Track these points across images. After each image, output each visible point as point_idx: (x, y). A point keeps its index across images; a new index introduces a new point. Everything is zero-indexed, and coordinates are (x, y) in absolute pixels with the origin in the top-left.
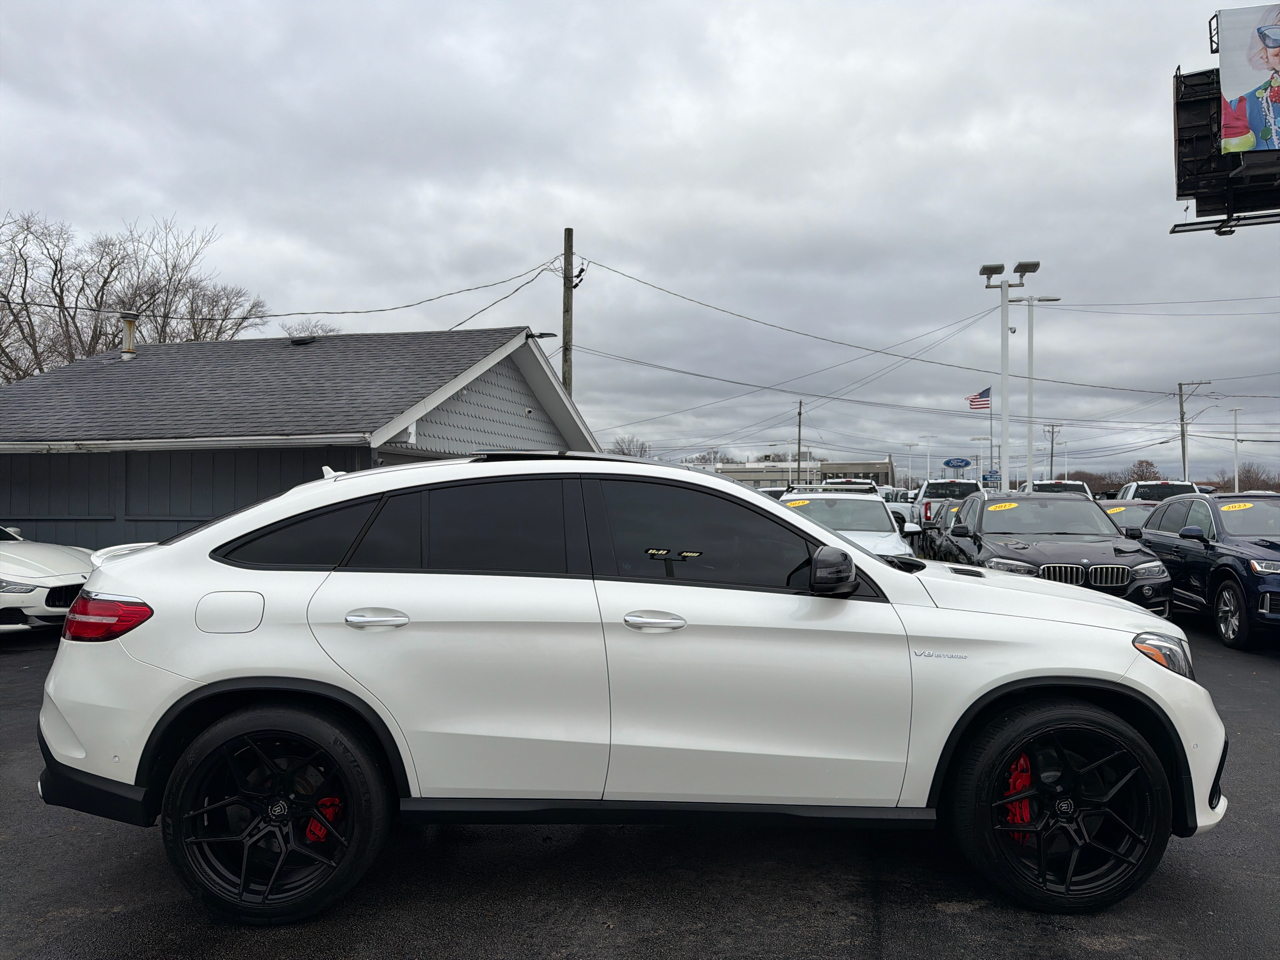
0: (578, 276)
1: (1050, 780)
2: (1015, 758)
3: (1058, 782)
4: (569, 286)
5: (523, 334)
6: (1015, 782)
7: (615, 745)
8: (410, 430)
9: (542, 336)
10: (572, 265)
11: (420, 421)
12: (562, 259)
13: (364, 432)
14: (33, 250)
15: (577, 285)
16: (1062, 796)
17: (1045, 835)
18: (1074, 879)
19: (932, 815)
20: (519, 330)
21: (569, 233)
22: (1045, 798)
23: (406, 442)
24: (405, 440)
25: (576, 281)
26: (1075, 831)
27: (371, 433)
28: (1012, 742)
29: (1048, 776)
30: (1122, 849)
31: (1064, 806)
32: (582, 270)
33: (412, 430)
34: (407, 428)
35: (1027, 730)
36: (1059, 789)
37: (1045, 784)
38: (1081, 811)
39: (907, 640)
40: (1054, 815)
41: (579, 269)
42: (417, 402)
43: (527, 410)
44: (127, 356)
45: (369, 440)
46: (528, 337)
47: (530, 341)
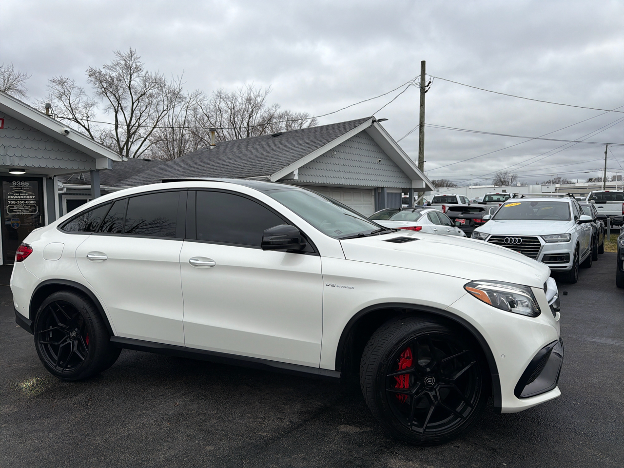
0: (427, 86)
1: (424, 364)
2: (403, 350)
3: (428, 365)
4: (423, 92)
5: (371, 121)
6: (402, 364)
7: (185, 322)
8: (294, 173)
9: (380, 120)
10: (425, 80)
11: (300, 169)
12: (420, 78)
13: (268, 175)
14: (223, 105)
15: (427, 91)
16: (429, 375)
17: (416, 397)
18: (429, 425)
19: (338, 375)
20: (369, 118)
21: (423, 63)
22: (419, 374)
23: (293, 179)
24: (292, 178)
25: (427, 88)
26: (433, 396)
27: (271, 175)
28: (404, 338)
29: (423, 362)
30: (459, 409)
31: (429, 381)
32: (430, 82)
33: (296, 173)
34: (293, 172)
35: (414, 332)
36: (428, 370)
37: (421, 366)
38: (439, 384)
39: (323, 277)
40: (423, 385)
41: (428, 82)
42: (299, 159)
43: (378, 160)
44: (212, 147)
45: (269, 178)
46: (373, 122)
47: (375, 124)
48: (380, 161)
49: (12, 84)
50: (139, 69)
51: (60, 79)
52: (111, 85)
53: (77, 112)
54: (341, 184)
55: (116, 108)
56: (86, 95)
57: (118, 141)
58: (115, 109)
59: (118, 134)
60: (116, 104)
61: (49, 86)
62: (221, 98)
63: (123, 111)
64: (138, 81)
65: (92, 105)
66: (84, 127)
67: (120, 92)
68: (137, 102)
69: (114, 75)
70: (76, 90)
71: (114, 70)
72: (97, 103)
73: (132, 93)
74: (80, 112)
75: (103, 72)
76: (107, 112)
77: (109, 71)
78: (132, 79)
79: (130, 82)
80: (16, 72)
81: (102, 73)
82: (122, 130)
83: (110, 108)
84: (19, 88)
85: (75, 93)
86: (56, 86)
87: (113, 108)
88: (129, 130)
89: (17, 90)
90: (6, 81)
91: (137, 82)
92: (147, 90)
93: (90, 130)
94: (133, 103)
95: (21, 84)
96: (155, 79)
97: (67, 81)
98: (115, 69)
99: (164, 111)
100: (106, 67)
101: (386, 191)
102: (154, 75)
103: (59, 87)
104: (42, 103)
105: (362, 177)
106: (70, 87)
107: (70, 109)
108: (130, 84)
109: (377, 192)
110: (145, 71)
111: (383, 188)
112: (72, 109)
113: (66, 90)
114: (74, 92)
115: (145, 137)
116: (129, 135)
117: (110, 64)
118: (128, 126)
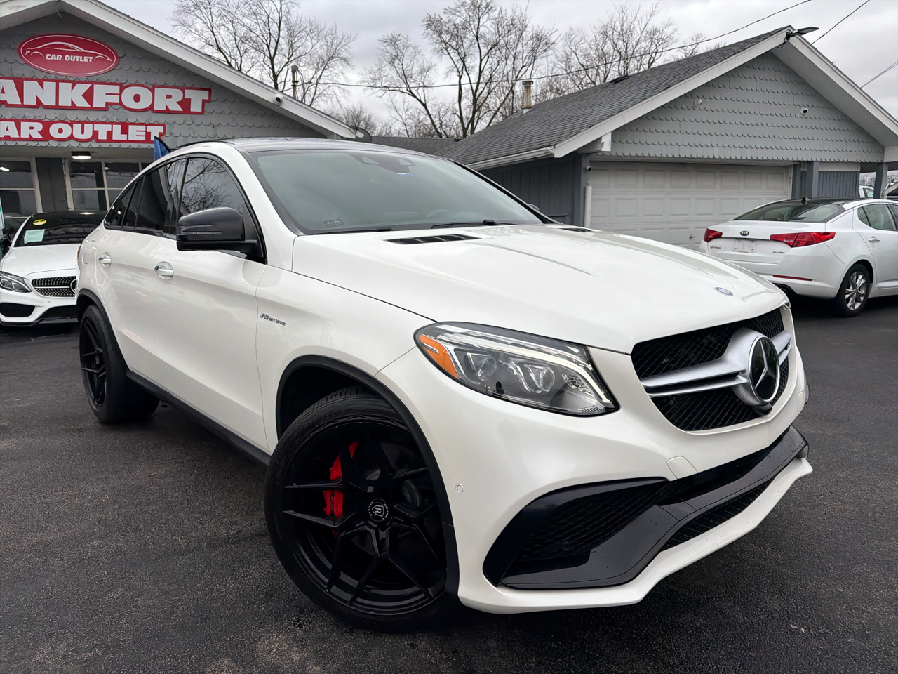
5: (783, 35)
8: (603, 140)
9: (802, 32)
13: (550, 146)
20: (779, 31)
23: (600, 151)
24: (598, 149)
27: (554, 146)
33: (606, 139)
39: (257, 301)
42: (612, 116)
43: (803, 109)
44: (525, 111)
45: (551, 151)
46: (789, 36)
47: (793, 40)
48: (805, 111)
49: (335, 51)
50: (490, 8)
51: (391, 37)
52: (453, 37)
53: (411, 81)
54: (711, 157)
55: (460, 69)
56: (422, 55)
57: (461, 118)
58: (459, 72)
59: (462, 107)
60: (460, 64)
61: (379, 49)
62: (607, 37)
63: (468, 74)
64: (489, 26)
65: (429, 69)
66: (419, 100)
67: (466, 45)
68: (486, 57)
69: (458, 21)
70: (410, 49)
71: (457, 13)
72: (435, 65)
73: (481, 45)
74: (415, 81)
75: (445, 18)
76: (448, 77)
77: (451, 16)
78: (481, 24)
79: (478, 28)
80: (340, 35)
81: (442, 20)
82: (467, 102)
83: (452, 70)
84: (344, 54)
85: (410, 54)
86: (388, 48)
87: (456, 70)
88: (475, 100)
89: (341, 58)
90: (330, 48)
91: (487, 27)
92: (501, 38)
93: (427, 105)
94: (481, 60)
95: (345, 49)
96: (512, 20)
97: (400, 38)
98: (459, 12)
99: (523, 66)
100: (447, 11)
101: (817, 169)
102: (509, 14)
103: (390, 49)
104: (370, 73)
105: (759, 142)
106: (403, 46)
107: (403, 77)
108: (477, 34)
109: (800, 171)
110: (498, 9)
111: (810, 163)
112: (406, 78)
113: (399, 52)
114: (408, 52)
115: (496, 109)
116: (476, 107)
117: (453, 6)
118: (474, 95)
